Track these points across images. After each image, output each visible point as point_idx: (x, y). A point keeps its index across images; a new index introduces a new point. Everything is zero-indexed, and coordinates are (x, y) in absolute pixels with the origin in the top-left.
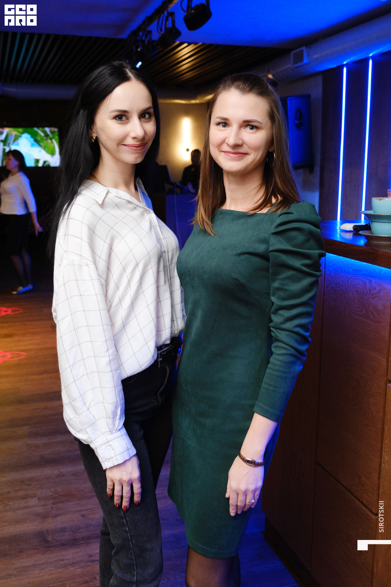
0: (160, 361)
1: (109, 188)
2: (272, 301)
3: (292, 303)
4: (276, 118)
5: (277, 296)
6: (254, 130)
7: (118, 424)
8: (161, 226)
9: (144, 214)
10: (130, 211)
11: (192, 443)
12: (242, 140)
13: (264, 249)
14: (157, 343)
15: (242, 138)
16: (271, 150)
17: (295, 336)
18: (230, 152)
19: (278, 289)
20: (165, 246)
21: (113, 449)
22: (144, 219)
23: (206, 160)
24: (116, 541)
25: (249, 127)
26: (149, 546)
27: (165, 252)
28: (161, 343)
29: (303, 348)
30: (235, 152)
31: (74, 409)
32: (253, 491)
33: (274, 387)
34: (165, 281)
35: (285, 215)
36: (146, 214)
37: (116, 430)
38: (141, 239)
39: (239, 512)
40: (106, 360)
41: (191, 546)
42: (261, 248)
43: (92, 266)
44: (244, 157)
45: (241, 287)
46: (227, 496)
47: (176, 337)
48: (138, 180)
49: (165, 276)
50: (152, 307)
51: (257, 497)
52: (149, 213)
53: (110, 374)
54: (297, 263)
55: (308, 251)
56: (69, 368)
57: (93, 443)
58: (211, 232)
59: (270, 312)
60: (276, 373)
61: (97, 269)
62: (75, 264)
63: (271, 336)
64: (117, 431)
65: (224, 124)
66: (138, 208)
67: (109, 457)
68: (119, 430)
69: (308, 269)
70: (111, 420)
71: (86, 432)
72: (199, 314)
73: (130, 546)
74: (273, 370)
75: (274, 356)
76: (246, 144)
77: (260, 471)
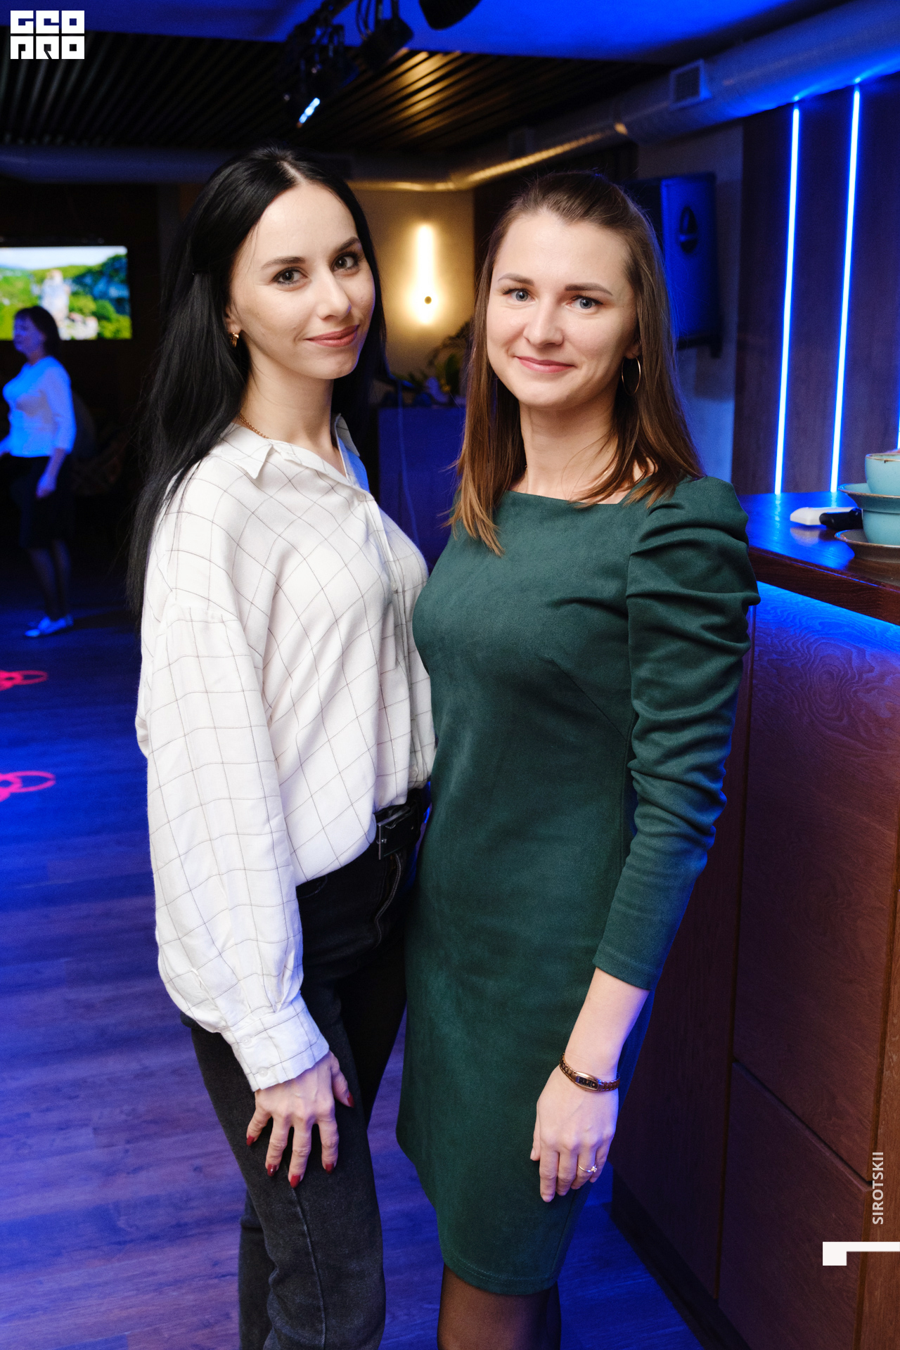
0: (382, 844)
1: (274, 442)
2: (634, 710)
3: (681, 716)
4: (643, 281)
5: (645, 699)
6: (592, 310)
7: (288, 989)
8: (388, 529)
9: (353, 502)
10: (320, 496)
11: (453, 1032)
12: (562, 332)
13: (614, 591)
14: (377, 805)
15: (563, 328)
16: (630, 356)
17: (690, 793)
18: (532, 359)
19: (648, 683)
20: (398, 578)
21: (276, 1046)
22: (352, 515)
23: (481, 375)
24: (279, 1254)
25: (580, 300)
26: (354, 1266)
27: (397, 592)
28: (385, 803)
29: (708, 819)
30: (543, 361)
31: (189, 954)
32: (593, 1146)
33: (640, 909)
34: (397, 660)
35: (663, 511)
36: (356, 503)
37: (284, 1003)
38: (346, 562)
39: (563, 1193)
40: (264, 841)
41: (451, 1267)
42: (607, 589)
43: (235, 625)
44: (566, 373)
45: (563, 678)
46: (533, 1156)
47: (420, 788)
48: (338, 421)
49: (396, 647)
50: (368, 720)
51: (602, 1160)
52: (363, 500)
53: (273, 876)
54: (693, 623)
55: (719, 596)
56: (178, 859)
57: (230, 1030)
58: (493, 545)
59: (631, 734)
60: (645, 878)
61: (244, 629)
62: (193, 618)
63: (634, 792)
64: (286, 1004)
65: (521, 293)
66: (338, 488)
67: (267, 1065)
68: (291, 1002)
69: (717, 636)
70: (274, 981)
71: (213, 1007)
72: (467, 739)
73: (312, 1267)
74: (638, 870)
75: (638, 838)
76: (570, 342)
77: (608, 1103)
